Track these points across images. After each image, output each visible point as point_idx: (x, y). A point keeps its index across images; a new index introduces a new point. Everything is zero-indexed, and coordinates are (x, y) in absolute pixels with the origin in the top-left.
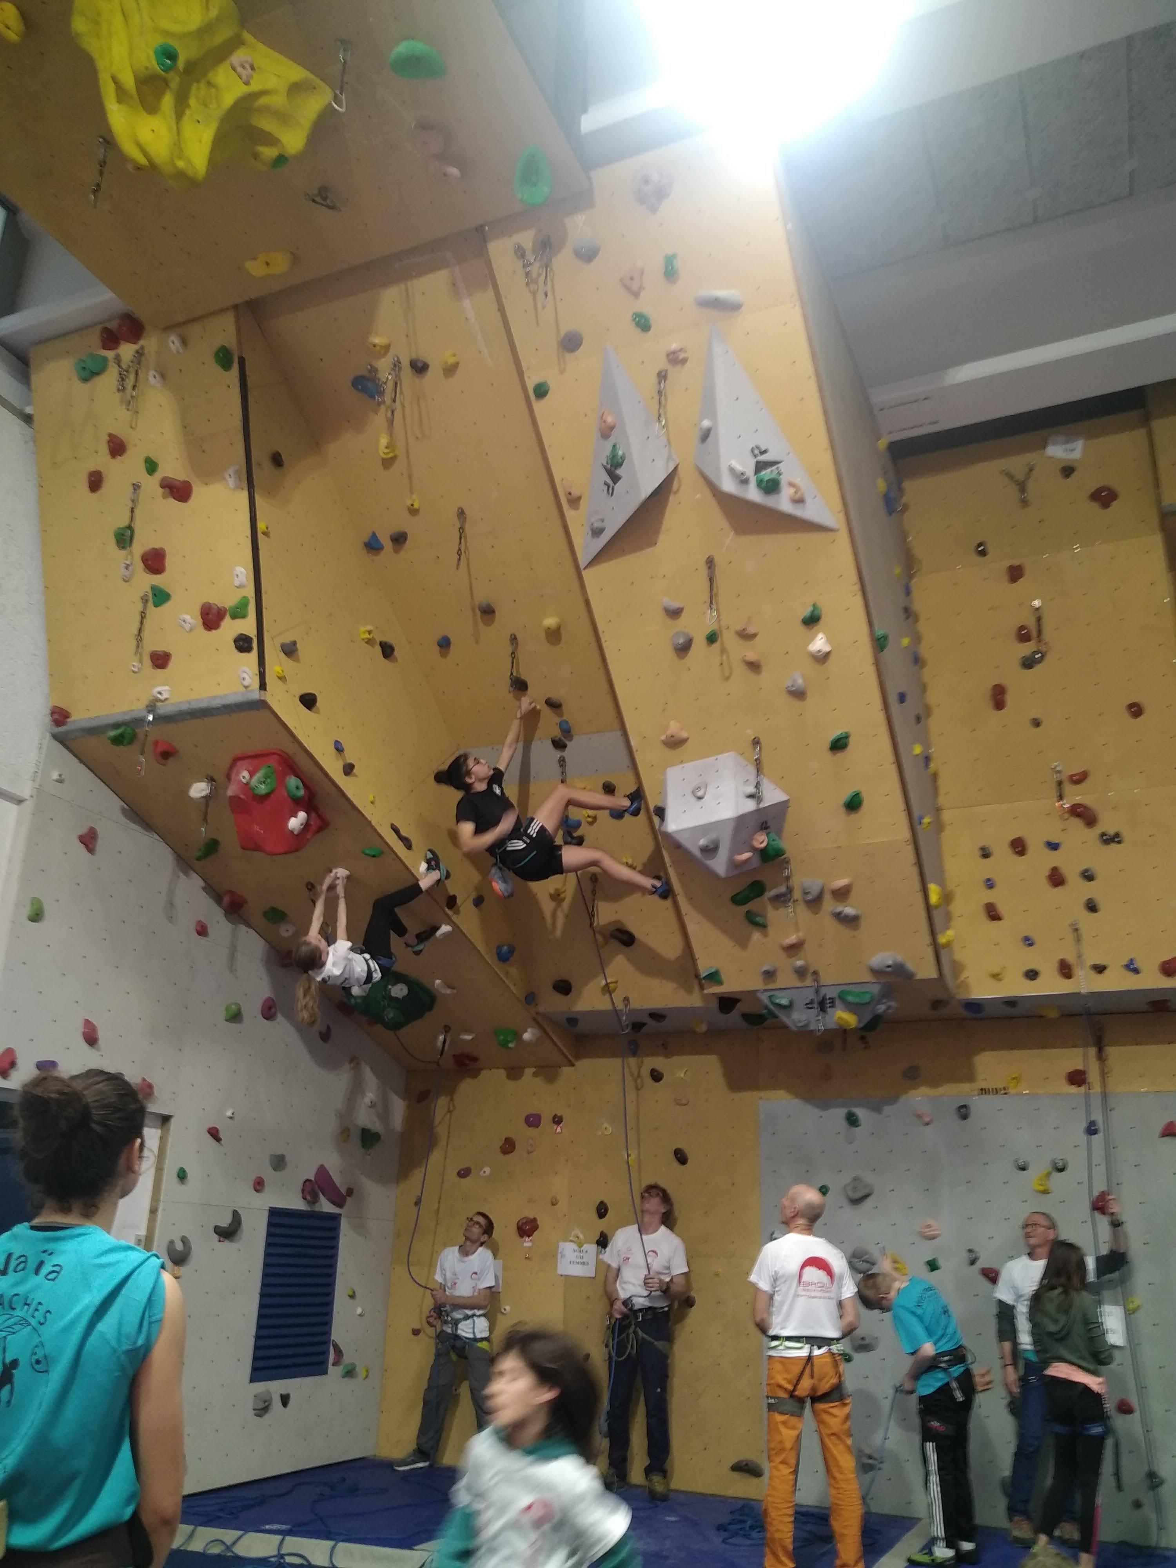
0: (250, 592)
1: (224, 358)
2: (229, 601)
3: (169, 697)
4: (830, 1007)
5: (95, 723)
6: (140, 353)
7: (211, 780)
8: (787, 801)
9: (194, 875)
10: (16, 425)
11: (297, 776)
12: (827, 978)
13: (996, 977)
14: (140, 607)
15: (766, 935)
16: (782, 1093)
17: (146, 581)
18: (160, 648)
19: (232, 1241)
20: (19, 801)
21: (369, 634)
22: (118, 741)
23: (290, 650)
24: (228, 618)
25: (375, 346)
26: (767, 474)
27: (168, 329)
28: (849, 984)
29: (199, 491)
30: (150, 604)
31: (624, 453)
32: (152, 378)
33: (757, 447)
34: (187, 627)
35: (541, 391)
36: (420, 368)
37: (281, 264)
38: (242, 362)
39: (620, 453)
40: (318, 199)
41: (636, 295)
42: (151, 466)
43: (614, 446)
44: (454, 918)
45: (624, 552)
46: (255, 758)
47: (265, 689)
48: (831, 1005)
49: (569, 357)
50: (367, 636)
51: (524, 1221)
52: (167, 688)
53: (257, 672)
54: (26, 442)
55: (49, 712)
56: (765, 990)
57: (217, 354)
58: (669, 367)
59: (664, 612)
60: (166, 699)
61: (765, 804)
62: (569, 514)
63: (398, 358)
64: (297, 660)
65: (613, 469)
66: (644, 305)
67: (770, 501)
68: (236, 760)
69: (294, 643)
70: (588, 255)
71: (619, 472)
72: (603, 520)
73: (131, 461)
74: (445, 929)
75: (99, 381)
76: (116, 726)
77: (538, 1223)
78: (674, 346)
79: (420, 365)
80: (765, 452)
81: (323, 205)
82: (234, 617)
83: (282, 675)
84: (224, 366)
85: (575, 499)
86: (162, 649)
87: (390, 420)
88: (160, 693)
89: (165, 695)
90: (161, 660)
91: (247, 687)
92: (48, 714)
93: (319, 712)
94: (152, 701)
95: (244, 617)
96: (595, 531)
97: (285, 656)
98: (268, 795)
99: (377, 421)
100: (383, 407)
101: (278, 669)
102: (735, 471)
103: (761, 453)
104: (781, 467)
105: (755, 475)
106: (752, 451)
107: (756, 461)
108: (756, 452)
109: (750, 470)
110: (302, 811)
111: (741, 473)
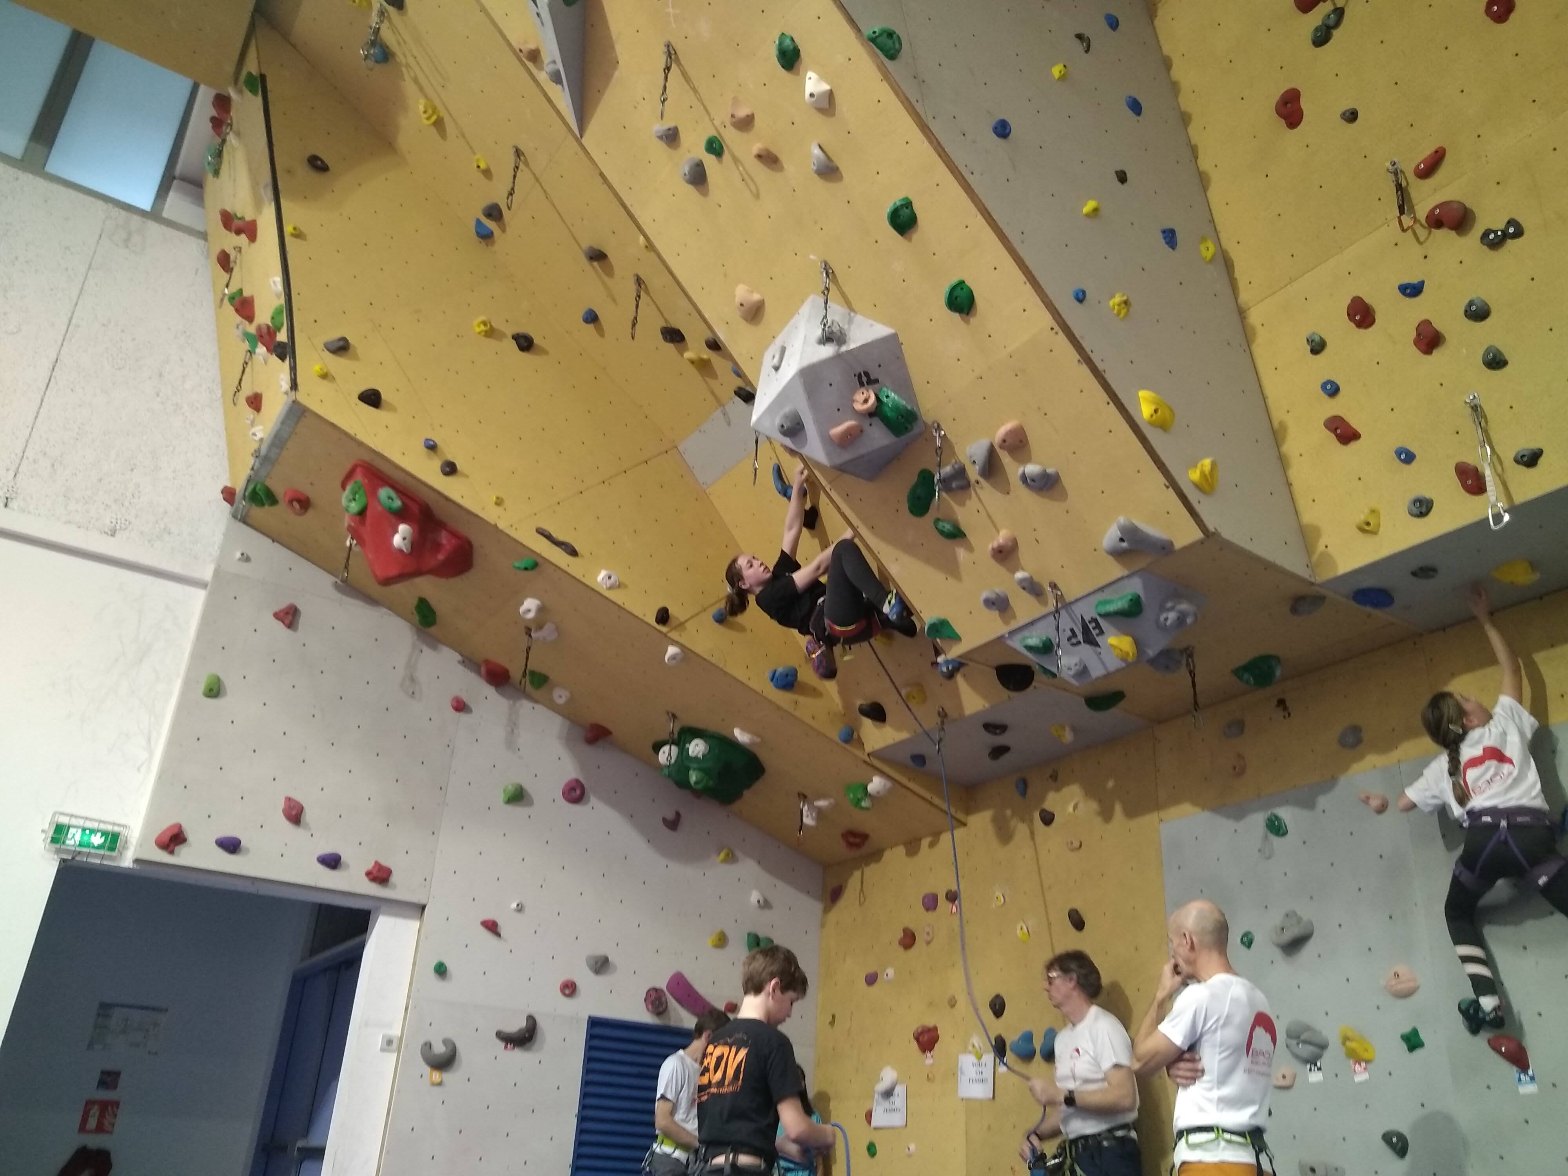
0: (282, 297)
1: (251, 83)
3: (262, 436)
4: (1097, 635)
5: (243, 490)
8: (894, 337)
9: (445, 648)
11: (387, 484)
12: (1071, 591)
13: (1367, 528)
15: (970, 549)
16: (1186, 808)
17: (249, 333)
19: (529, 1049)
20: (203, 585)
21: (486, 326)
23: (339, 347)
25: (358, 2)
28: (1101, 589)
29: (260, 224)
30: (252, 354)
34: (262, 359)
36: (399, 1)
38: (263, 79)
44: (674, 635)
46: (349, 477)
48: (1097, 631)
50: (482, 328)
51: (919, 1031)
53: (291, 375)
55: (221, 493)
56: (1012, 633)
57: (246, 84)
59: (662, 142)
61: (852, 345)
62: (542, 78)
63: (380, 2)
68: (343, 487)
69: (345, 340)
72: (553, 58)
74: (672, 650)
75: (221, 170)
77: (939, 1032)
82: (278, 330)
83: (321, 372)
84: (254, 91)
85: (534, 56)
86: (254, 391)
87: (416, 80)
88: (254, 434)
89: (260, 435)
90: (255, 402)
91: (286, 393)
92: (221, 496)
93: (393, 409)
94: (256, 446)
95: (282, 325)
96: (556, 78)
97: (331, 355)
98: (362, 513)
99: (409, 87)
100: (404, 69)
101: (317, 368)
110: (402, 524)
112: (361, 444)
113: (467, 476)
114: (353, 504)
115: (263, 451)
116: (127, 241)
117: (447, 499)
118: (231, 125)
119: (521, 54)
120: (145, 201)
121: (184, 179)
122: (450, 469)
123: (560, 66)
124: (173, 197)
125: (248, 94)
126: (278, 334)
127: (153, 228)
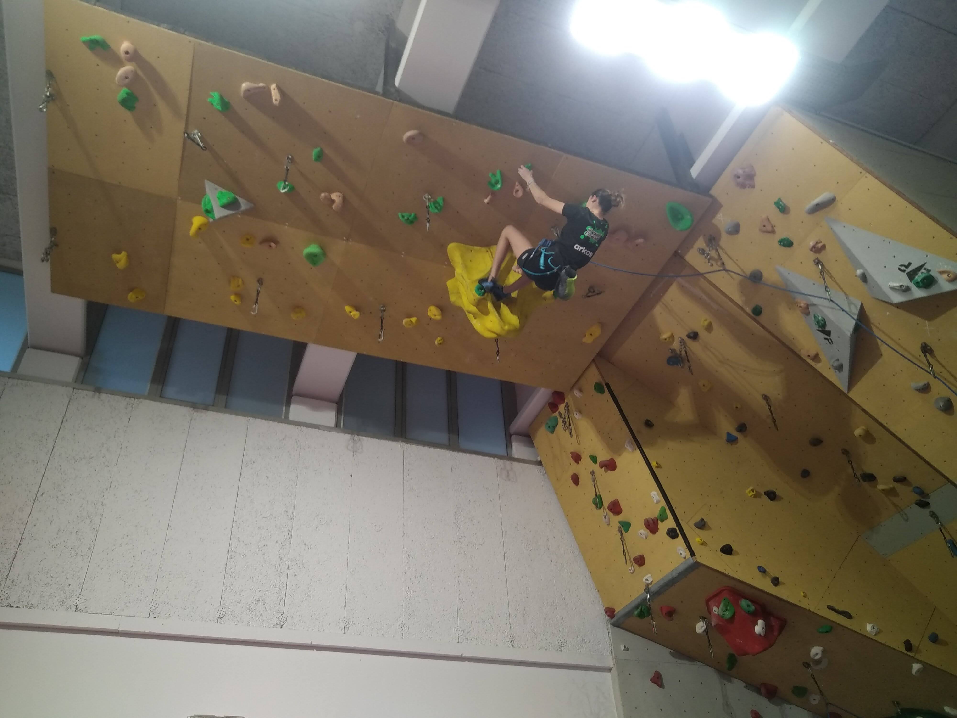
0: (663, 503)
1: (599, 388)
2: (655, 513)
3: (652, 580)
5: (627, 610)
6: (567, 406)
7: (703, 618)
9: (736, 681)
10: (535, 470)
11: (745, 598)
14: (619, 535)
17: (616, 520)
18: (637, 554)
20: (610, 670)
21: (753, 492)
22: (641, 615)
23: (702, 525)
24: (659, 522)
25: (665, 339)
26: (919, 277)
27: (572, 388)
29: (619, 461)
30: (623, 532)
31: (822, 317)
32: (576, 416)
33: (902, 265)
34: (644, 536)
35: (758, 311)
36: (694, 336)
37: (597, 331)
38: (608, 385)
39: (820, 318)
40: (590, 294)
41: (773, 232)
42: (594, 459)
43: (815, 316)
44: (917, 657)
45: (866, 370)
46: (716, 596)
47: (694, 555)
49: (760, 286)
50: (752, 493)
52: (650, 575)
53: (686, 547)
54: (544, 475)
55: (603, 612)
57: (595, 389)
58: (817, 255)
59: (917, 392)
60: (652, 582)
62: (818, 366)
63: (681, 338)
64: (709, 529)
65: (823, 329)
66: (781, 234)
67: (934, 291)
68: (707, 601)
69: (702, 520)
70: (735, 230)
71: (827, 328)
72: (838, 360)
73: (586, 460)
74: (916, 666)
75: (557, 429)
76: (637, 607)
78: (812, 244)
79: (692, 335)
80: (910, 264)
81: (595, 295)
82: (662, 521)
83: (701, 542)
84: (600, 392)
85: (815, 358)
88: (645, 579)
89: (649, 580)
90: (640, 560)
91: (683, 558)
92: (604, 614)
93: (737, 554)
95: (666, 518)
96: (839, 368)
97: (699, 530)
98: (732, 617)
101: (698, 539)
102: (896, 288)
103: (907, 267)
104: (927, 266)
105: (911, 282)
106: (900, 269)
107: (907, 274)
108: (903, 268)
109: (905, 281)
110: (759, 619)
111: (901, 286)
112: (733, 578)
113: (784, 584)
114: (727, 613)
115: (654, 589)
116: (508, 475)
119: (805, 358)
121: (517, 434)
122: (776, 581)
123: (845, 362)
124: (516, 446)
125: (591, 392)
127: (517, 465)
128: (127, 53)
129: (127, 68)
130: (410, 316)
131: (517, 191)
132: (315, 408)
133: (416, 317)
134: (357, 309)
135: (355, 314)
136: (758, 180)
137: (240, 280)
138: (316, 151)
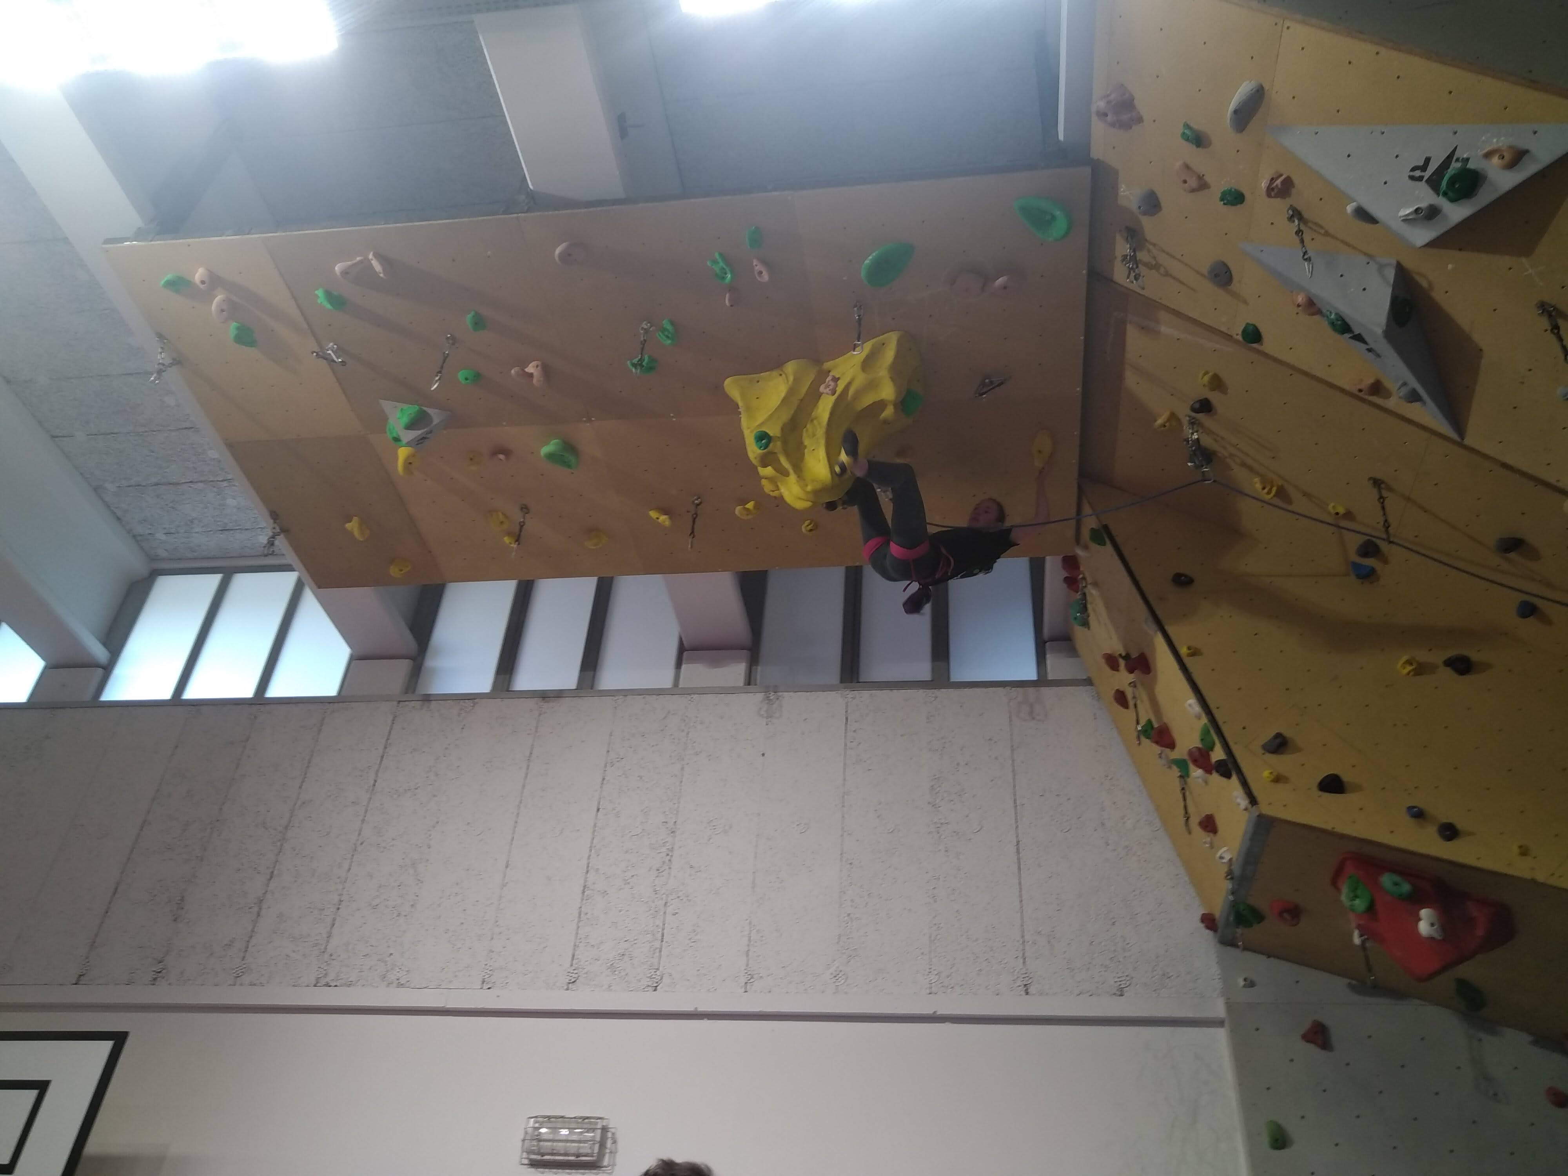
0: (1204, 717)
1: (1099, 537)
2: (1199, 738)
3: (1230, 857)
5: (1225, 914)
11: (1391, 870)
14: (1179, 785)
17: (1172, 761)
18: (1206, 814)
20: (1220, 1023)
21: (1411, 664)
22: (1242, 921)
23: (1278, 745)
25: (1168, 424)
27: (1078, 546)
30: (1185, 777)
31: (1336, 314)
33: (1414, 169)
34: (1203, 783)
35: (1253, 335)
36: (1205, 406)
38: (1106, 529)
39: (1333, 316)
40: (984, 390)
41: (1205, 186)
43: (1326, 316)
45: (1469, 388)
46: (1339, 873)
47: (1256, 804)
49: (1235, 286)
50: (1409, 668)
52: (1225, 849)
53: (1245, 791)
54: (1098, 701)
55: (1200, 922)
57: (1096, 540)
58: (1288, 201)
62: (1399, 407)
63: (1186, 415)
65: (1351, 334)
66: (1219, 184)
67: (1484, 197)
69: (1280, 735)
70: (1153, 203)
71: (1355, 331)
72: (1405, 384)
78: (1265, 185)
79: (1201, 406)
80: (1428, 160)
82: (1211, 749)
83: (1272, 777)
84: (1102, 543)
85: (1377, 388)
86: (1203, 815)
87: (1244, 465)
88: (1221, 858)
89: (1227, 857)
90: (1209, 824)
91: (1246, 809)
92: (1202, 926)
93: (1357, 788)
94: (1225, 869)
95: (1214, 744)
96: (1414, 397)
97: (1273, 756)
98: (1371, 909)
99: (1239, 474)
100: (1228, 460)
101: (1266, 774)
102: (1410, 217)
103: (1424, 168)
104: (1461, 154)
105: (1438, 195)
106: (1412, 178)
107: (1427, 181)
108: (1418, 173)
109: (1425, 196)
110: (1422, 909)
111: (1417, 211)
112: (1342, 836)
113: (1471, 834)
114: (1357, 902)
115: (1237, 871)
116: (1031, 713)
117: (1463, 866)
118: (1084, 578)
119: (1360, 394)
120: (1031, 674)
121: (1053, 639)
122: (1449, 832)
123: (1414, 384)
124: (1051, 659)
125: (1094, 546)
126: (1210, 752)
127: (1047, 692)
128: (203, 282)
129: (219, 298)
130: (744, 502)
131: (760, 273)
132: (715, 663)
133: (753, 501)
134: (665, 511)
135: (663, 519)
136: (1142, 105)
137: (500, 514)
138: (469, 318)
